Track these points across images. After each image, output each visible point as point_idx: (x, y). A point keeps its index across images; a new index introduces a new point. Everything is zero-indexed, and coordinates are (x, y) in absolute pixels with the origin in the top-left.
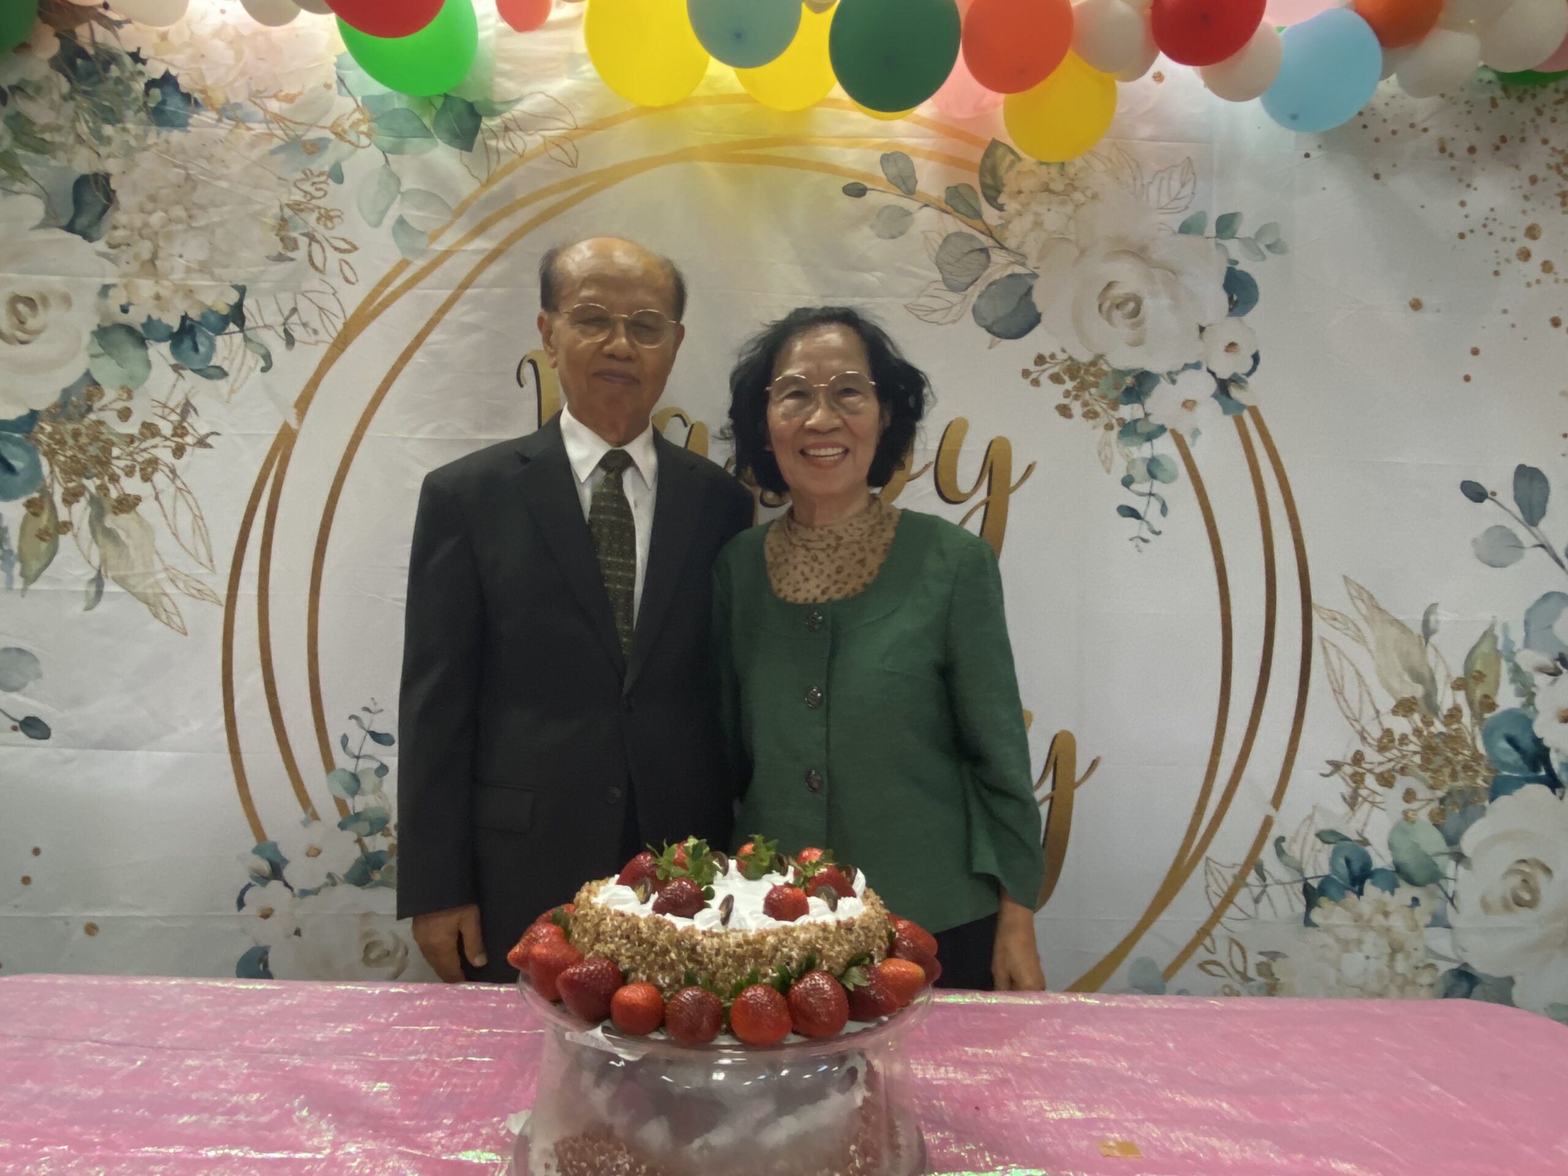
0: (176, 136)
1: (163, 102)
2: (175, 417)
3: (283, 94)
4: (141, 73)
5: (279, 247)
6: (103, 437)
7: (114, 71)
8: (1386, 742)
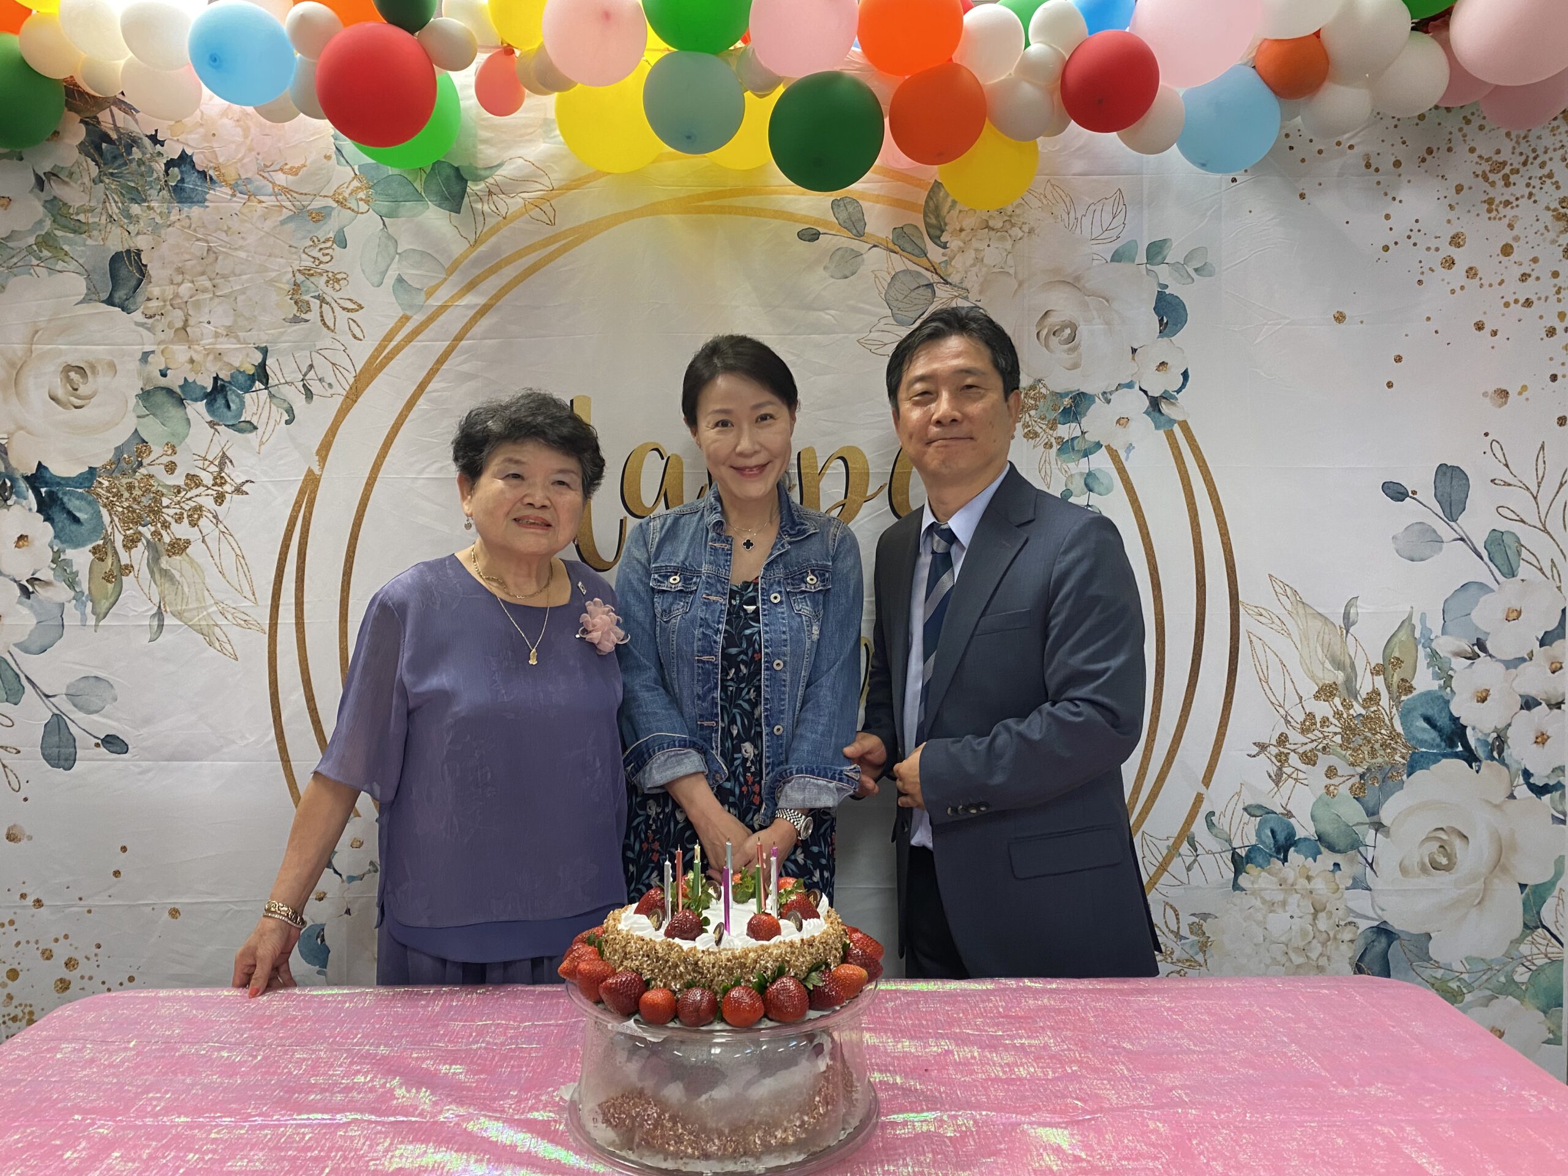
0: (195, 211)
1: (182, 180)
2: (214, 469)
3: (288, 167)
4: (160, 154)
5: (294, 310)
6: (153, 489)
7: (136, 153)
8: (1309, 724)
